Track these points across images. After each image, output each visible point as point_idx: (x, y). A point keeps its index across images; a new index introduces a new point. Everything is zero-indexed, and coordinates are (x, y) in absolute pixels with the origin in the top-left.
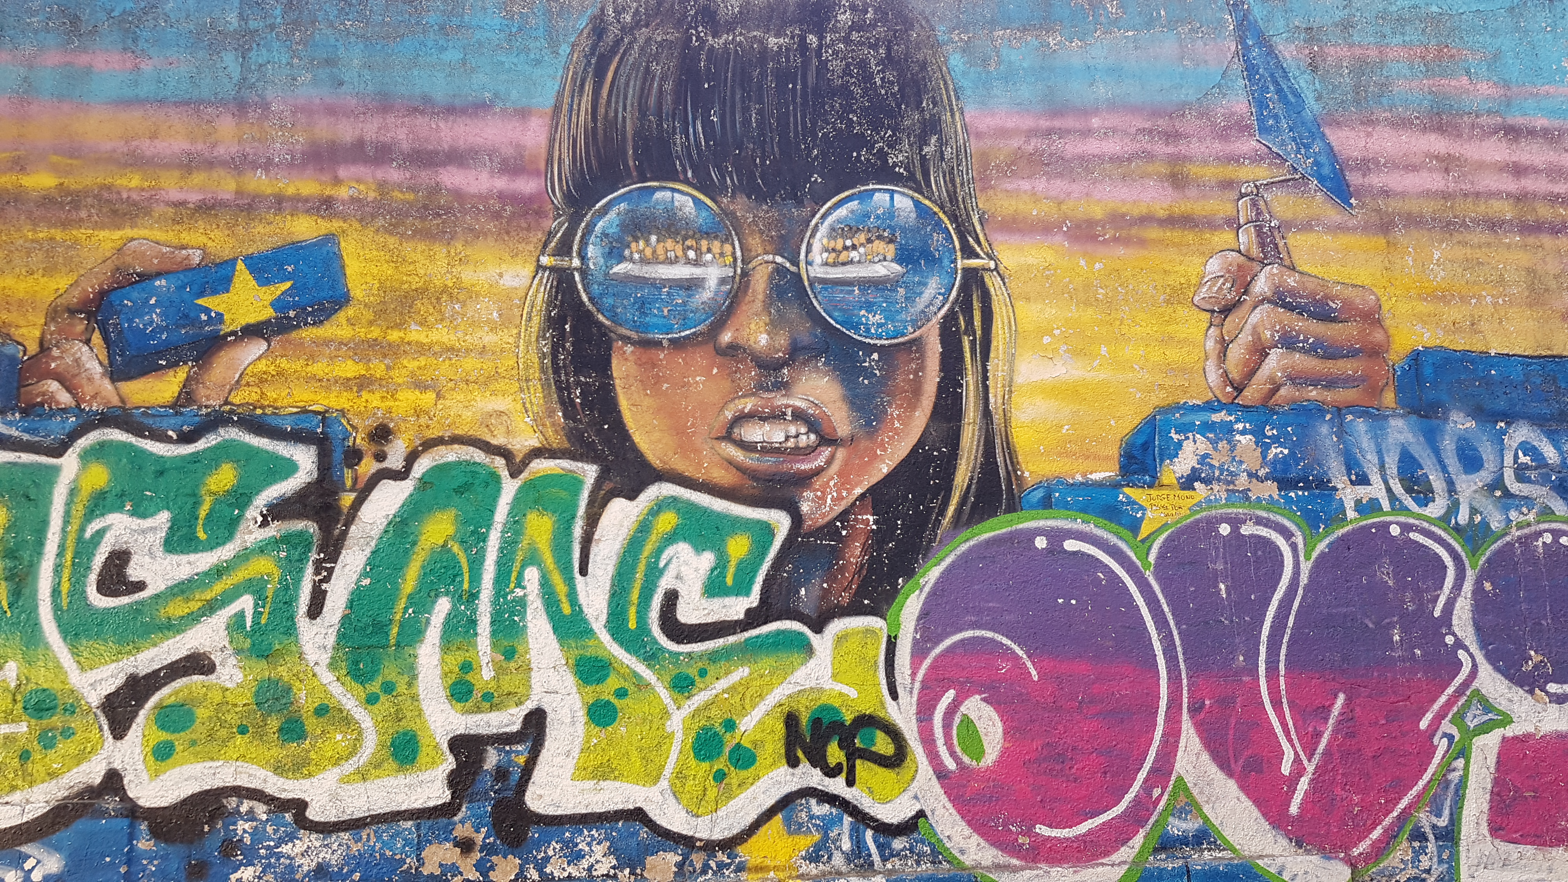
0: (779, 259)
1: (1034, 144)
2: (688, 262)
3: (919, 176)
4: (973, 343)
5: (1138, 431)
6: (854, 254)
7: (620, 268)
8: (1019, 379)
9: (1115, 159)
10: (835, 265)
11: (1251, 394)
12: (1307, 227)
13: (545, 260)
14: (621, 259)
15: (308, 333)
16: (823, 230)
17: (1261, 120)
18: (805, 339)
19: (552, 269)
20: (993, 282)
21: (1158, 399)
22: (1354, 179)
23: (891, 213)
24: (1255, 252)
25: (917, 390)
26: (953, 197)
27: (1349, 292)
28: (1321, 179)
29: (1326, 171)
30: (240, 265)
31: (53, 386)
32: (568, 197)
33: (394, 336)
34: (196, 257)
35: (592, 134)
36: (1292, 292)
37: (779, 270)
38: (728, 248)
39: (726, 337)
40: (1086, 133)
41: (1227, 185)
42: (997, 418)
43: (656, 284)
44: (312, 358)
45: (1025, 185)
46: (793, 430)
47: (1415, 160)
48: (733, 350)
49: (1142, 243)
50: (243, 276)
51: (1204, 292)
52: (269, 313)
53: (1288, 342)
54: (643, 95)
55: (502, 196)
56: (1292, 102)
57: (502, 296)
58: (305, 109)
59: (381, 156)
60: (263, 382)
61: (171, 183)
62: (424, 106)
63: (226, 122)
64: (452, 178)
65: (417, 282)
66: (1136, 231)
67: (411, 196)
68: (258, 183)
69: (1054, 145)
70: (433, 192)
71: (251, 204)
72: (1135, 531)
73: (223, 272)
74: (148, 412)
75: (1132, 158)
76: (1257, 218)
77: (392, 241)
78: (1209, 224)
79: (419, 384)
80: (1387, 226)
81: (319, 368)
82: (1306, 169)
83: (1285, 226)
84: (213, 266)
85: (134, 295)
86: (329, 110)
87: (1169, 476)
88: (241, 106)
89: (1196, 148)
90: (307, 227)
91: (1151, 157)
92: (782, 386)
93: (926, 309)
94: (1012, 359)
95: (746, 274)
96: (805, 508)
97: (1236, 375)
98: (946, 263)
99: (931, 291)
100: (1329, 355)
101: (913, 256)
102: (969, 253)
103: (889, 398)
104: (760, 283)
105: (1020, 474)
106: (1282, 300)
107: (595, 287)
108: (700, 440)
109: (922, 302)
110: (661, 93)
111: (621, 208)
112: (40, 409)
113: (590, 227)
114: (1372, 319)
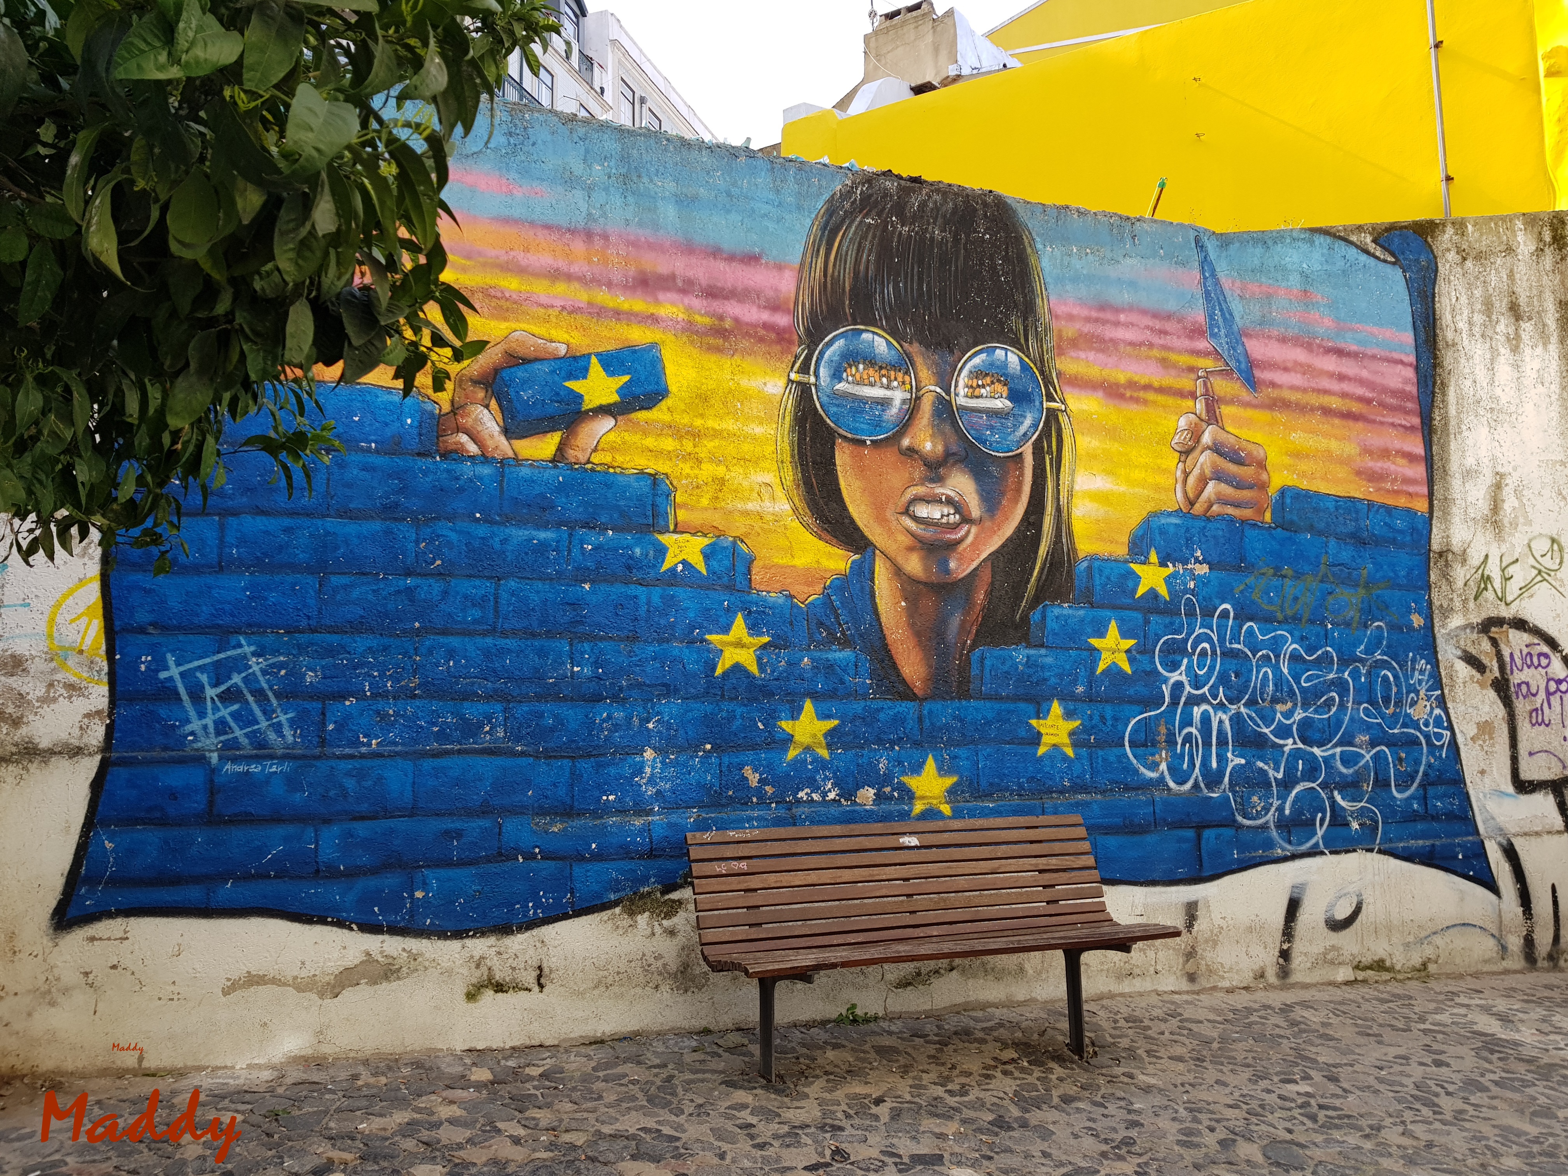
0: (938, 390)
1: (1087, 328)
2: (883, 386)
3: (1022, 341)
4: (1051, 460)
5: (1140, 526)
6: (983, 391)
7: (841, 386)
8: (1077, 487)
9: (1131, 344)
10: (973, 397)
11: (1198, 508)
12: (1231, 402)
13: (793, 376)
14: (840, 380)
15: (642, 416)
16: (965, 372)
17: (1211, 327)
18: (954, 448)
19: (799, 383)
20: (1064, 419)
21: (1150, 507)
22: (1258, 373)
23: (1005, 364)
24: (1204, 416)
25: (1018, 490)
26: (1042, 360)
27: (1250, 447)
28: (1240, 371)
29: (1243, 366)
30: (594, 360)
31: (464, 438)
32: (807, 330)
33: (698, 422)
34: (562, 350)
36: (1222, 444)
37: (939, 397)
38: (907, 378)
39: (906, 442)
40: (1117, 324)
41: (1192, 369)
42: (1065, 514)
43: (863, 400)
44: (645, 434)
45: (1082, 355)
46: (945, 511)
47: (1289, 365)
48: (911, 452)
49: (1145, 402)
50: (595, 366)
51: (1177, 439)
52: (615, 398)
53: (1219, 476)
54: (857, 262)
55: (766, 326)
56: (1228, 318)
57: (766, 400)
58: (635, 244)
59: (687, 287)
60: (613, 449)
61: (540, 289)
62: (715, 253)
63: (579, 246)
64: (733, 309)
65: (712, 385)
66: (1142, 394)
67: (707, 320)
68: (603, 297)
69: (1099, 330)
70: (721, 318)
71: (599, 312)
72: (1135, 591)
73: (582, 363)
74: (534, 464)
75: (1141, 344)
76: (1206, 393)
77: (695, 352)
78: (1181, 394)
79: (715, 459)
80: (1274, 405)
81: (650, 442)
82: (1233, 364)
83: (1220, 400)
84: (575, 358)
85: (520, 373)
86: (651, 246)
87: (1153, 557)
88: (589, 235)
89: (1176, 342)
90: (638, 335)
91: (1151, 346)
92: (939, 480)
93: (1025, 434)
94: (1073, 473)
95: (918, 398)
96: (952, 565)
97: (1191, 495)
98: (1037, 403)
99: (1028, 422)
100: (1239, 486)
101: (1019, 397)
102: (1050, 398)
103: (1003, 493)
104: (927, 405)
105: (1075, 550)
106: (1217, 449)
107: (825, 399)
108: (889, 514)
109: (1023, 429)
110: (868, 261)
111: (841, 343)
112: (455, 455)
113: (822, 354)
114: (1262, 465)
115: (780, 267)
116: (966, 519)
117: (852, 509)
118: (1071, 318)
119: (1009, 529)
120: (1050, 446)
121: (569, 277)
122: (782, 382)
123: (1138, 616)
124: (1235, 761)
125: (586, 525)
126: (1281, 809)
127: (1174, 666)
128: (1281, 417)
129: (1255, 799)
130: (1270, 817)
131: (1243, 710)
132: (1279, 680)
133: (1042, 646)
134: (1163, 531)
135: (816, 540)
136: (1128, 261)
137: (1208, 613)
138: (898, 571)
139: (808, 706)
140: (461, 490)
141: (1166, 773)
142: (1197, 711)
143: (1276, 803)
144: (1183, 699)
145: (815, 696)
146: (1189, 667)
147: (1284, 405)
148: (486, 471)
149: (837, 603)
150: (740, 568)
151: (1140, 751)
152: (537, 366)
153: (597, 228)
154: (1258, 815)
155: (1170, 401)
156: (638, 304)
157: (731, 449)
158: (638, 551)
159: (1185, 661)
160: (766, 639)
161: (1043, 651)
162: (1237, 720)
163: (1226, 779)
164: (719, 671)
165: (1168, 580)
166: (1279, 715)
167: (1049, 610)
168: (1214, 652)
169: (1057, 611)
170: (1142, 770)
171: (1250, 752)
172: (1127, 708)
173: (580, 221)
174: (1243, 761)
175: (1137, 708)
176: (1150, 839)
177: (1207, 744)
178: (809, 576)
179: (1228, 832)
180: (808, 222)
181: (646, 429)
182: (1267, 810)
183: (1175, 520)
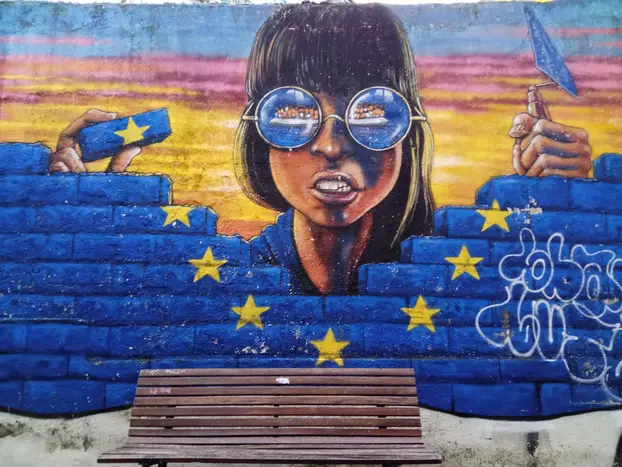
0: (337, 116)
1: (442, 70)
2: (300, 118)
3: (395, 83)
4: (416, 150)
5: (484, 187)
6: (367, 115)
7: (274, 120)
8: (435, 166)
9: (477, 76)
10: (359, 119)
11: (532, 172)
12: (556, 104)
13: (245, 117)
14: (274, 117)
15: (155, 146)
16: (355, 105)
17: (539, 59)
18: (347, 148)
19: (248, 121)
20: (425, 126)
21: (492, 174)
22: (579, 84)
23: (383, 98)
24: (535, 114)
25: (391, 170)
27: (574, 131)
28: (563, 83)
29: (566, 80)
30: (131, 119)
31: (61, 164)
32: (254, 93)
33: (188, 147)
34: (114, 116)
35: (264, 68)
36: (551, 131)
37: (337, 121)
38: (316, 112)
39: (315, 148)
40: (464, 65)
41: (524, 86)
42: (425, 182)
43: (288, 127)
44: (157, 154)
45: (439, 86)
46: (341, 185)
47: (607, 76)
48: (319, 153)
49: (487, 110)
50: (132, 124)
51: (512, 130)
52: (141, 137)
53: (548, 151)
54: (285, 51)
55: (229, 93)
56: (552, 52)
57: (228, 132)
58: (156, 60)
59: (183, 77)
60: (139, 163)
61: (106, 88)
62: (200, 58)
63: (126, 65)
64: (210, 86)
65: (196, 126)
66: (484, 105)
67: (195, 93)
68: (138, 88)
69: (451, 70)
70: (203, 91)
71: (135, 96)
72: (481, 227)
73: (124, 122)
74: (96, 174)
75: (484, 75)
76: (537, 99)
77: (187, 111)
78: (516, 102)
79: (196, 165)
80: (592, 103)
81: (160, 158)
82: (557, 80)
83: (548, 104)
84: (120, 119)
85: (91, 130)
86: (165, 60)
87: (496, 205)
88: (131, 59)
89: (511, 71)
90: (156, 105)
91: (492, 75)
92: (337, 167)
93: (397, 137)
94: (432, 158)
95: (323, 123)
96: (345, 216)
97: (525, 164)
98: (405, 118)
99: (399, 129)
100: (566, 155)
101: (392, 115)
102: (415, 114)
103: (380, 173)
104: (329, 126)
105: (433, 203)
106: (546, 134)
107: (263, 128)
108: (304, 188)
109: (394, 134)
110: (291, 50)
111: (274, 97)
112: (57, 172)
113: (262, 104)
114: (584, 141)
115: (237, 61)
116: (355, 189)
117: (280, 188)
118: (430, 65)
119: (385, 193)
120: (414, 143)
121: (120, 80)
122: (238, 121)
123: (484, 243)
124: (568, 338)
125: (122, 203)
126: (611, 372)
127: (515, 275)
128: (600, 110)
129: (587, 364)
130: (602, 377)
131: (574, 303)
132: (606, 284)
133: (410, 262)
134: (502, 189)
135: (257, 206)
136: (472, 27)
137: (542, 239)
138: (309, 221)
139: (250, 299)
140: (59, 189)
141: (510, 344)
142: (535, 304)
143: (606, 368)
144: (523, 296)
145: (255, 293)
146: (528, 276)
147: (603, 102)
148: (71, 179)
149: (269, 240)
150: (210, 223)
151: (489, 329)
152: (100, 125)
153: (135, 54)
154: (591, 376)
155: (507, 107)
156: (157, 89)
157: (206, 159)
158: (150, 216)
159: (524, 271)
160: (225, 261)
161: (410, 266)
162: (570, 311)
163: (562, 350)
164: (196, 279)
165: (507, 219)
166: (607, 308)
167: (414, 241)
168: (548, 266)
169: (421, 241)
170: (491, 342)
171: (582, 332)
172: (477, 303)
173: (126, 52)
174: (576, 338)
175: (485, 302)
176: (498, 388)
177: (545, 326)
178: (251, 225)
179: (564, 387)
180: (254, 34)
181: (158, 152)
182: (599, 371)
183: (512, 181)
